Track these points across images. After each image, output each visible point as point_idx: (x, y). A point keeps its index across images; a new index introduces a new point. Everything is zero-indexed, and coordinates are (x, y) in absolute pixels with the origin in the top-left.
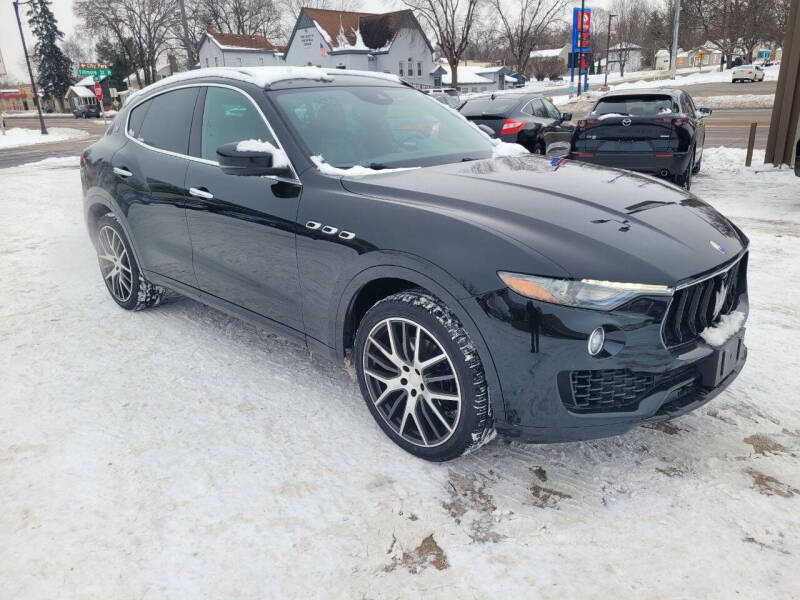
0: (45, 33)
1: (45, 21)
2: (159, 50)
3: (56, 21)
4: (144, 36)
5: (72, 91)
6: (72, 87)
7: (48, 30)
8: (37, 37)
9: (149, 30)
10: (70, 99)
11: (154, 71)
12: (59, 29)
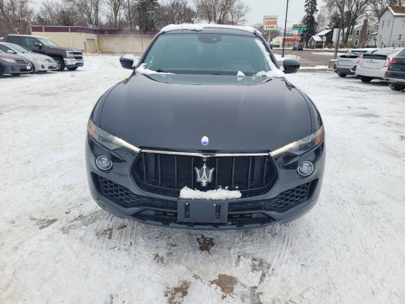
0: (310, 10)
1: (312, 5)
2: (360, 17)
3: (317, 5)
4: (353, 10)
5: (313, 38)
6: (313, 36)
7: (312, 9)
8: (306, 13)
9: (357, 6)
10: (311, 42)
11: (353, 28)
12: (317, 8)
